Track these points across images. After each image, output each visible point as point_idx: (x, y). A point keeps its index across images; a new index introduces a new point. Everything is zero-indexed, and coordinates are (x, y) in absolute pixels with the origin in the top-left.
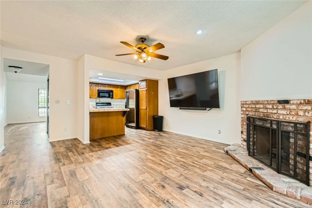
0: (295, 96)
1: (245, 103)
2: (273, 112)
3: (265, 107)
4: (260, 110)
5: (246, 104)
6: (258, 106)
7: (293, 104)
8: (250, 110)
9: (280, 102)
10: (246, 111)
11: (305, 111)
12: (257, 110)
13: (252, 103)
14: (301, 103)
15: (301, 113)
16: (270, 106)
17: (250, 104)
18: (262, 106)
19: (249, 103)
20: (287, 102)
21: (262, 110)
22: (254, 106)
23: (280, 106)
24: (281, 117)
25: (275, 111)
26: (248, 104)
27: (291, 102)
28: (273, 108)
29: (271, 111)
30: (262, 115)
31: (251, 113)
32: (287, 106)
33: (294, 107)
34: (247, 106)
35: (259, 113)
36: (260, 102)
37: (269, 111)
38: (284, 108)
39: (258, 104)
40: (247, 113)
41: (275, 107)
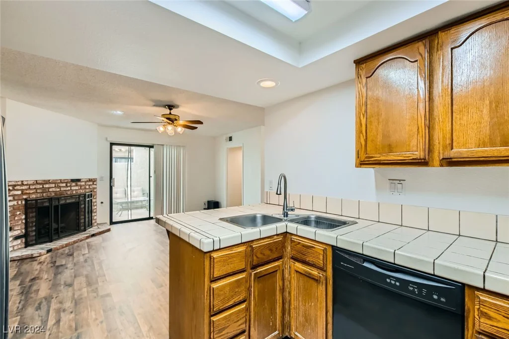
0: (84, 176)
1: (20, 183)
2: (67, 189)
3: (58, 185)
4: (51, 190)
5: (23, 184)
6: (47, 186)
7: (83, 182)
8: (32, 192)
9: (73, 181)
10: (23, 194)
11: (89, 185)
12: (44, 190)
13: (37, 183)
14: (87, 181)
15: (87, 187)
16: (64, 185)
17: (33, 184)
18: (53, 185)
19: (31, 182)
20: (79, 180)
21: (54, 189)
22: (41, 186)
23: (74, 184)
24: (74, 192)
25: (69, 188)
26: (26, 185)
27: (82, 180)
28: (67, 186)
29: (65, 189)
30: (53, 194)
31: (34, 196)
32: (79, 183)
33: (83, 183)
34: (24, 188)
35: (49, 193)
36: (50, 181)
37: (62, 189)
38: (77, 185)
39: (47, 183)
40: (25, 197)
41: (68, 185)
